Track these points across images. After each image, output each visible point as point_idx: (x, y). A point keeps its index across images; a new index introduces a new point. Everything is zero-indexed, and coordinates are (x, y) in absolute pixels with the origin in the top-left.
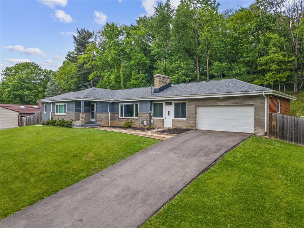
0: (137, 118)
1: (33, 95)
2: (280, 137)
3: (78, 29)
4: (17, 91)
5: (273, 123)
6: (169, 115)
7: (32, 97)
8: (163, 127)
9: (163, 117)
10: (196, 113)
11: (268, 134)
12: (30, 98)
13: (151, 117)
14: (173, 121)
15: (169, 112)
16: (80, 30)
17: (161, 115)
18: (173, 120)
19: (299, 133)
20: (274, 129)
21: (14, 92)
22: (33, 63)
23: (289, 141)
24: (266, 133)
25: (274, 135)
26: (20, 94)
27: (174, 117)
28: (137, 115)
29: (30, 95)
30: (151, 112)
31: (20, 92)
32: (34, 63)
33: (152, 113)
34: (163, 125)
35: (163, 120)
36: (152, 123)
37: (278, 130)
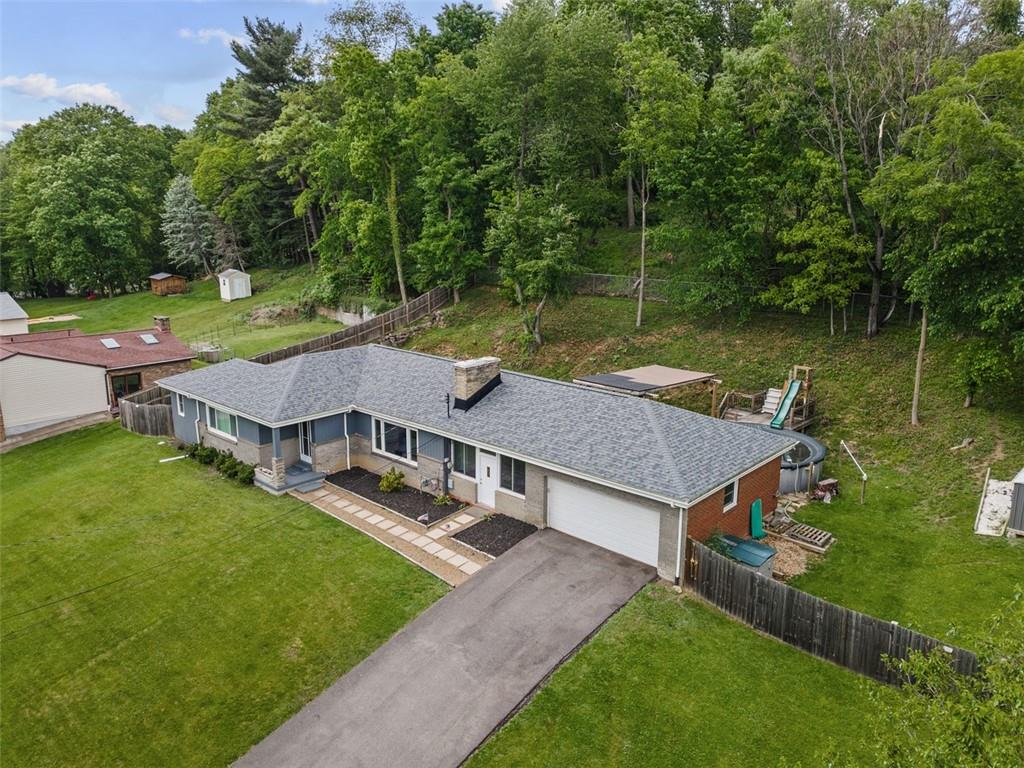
0: (414, 464)
1: (121, 226)
2: (702, 592)
3: (246, 20)
4: (71, 214)
5: (692, 560)
6: (489, 476)
7: (121, 232)
8: (476, 502)
9: (475, 477)
10: (546, 491)
11: (681, 582)
12: (116, 236)
13: (447, 472)
14: (496, 495)
15: (488, 468)
16: (254, 24)
17: (472, 473)
18: (497, 493)
19: (734, 595)
20: (693, 574)
21: (63, 221)
22: (107, 107)
23: (718, 604)
24: (677, 579)
25: (692, 586)
26: (82, 224)
27: (499, 484)
28: (414, 457)
29: (113, 227)
30: (446, 460)
31: (80, 219)
32: (112, 108)
33: (450, 461)
34: (476, 496)
35: (476, 485)
36: (450, 486)
37: (700, 576)
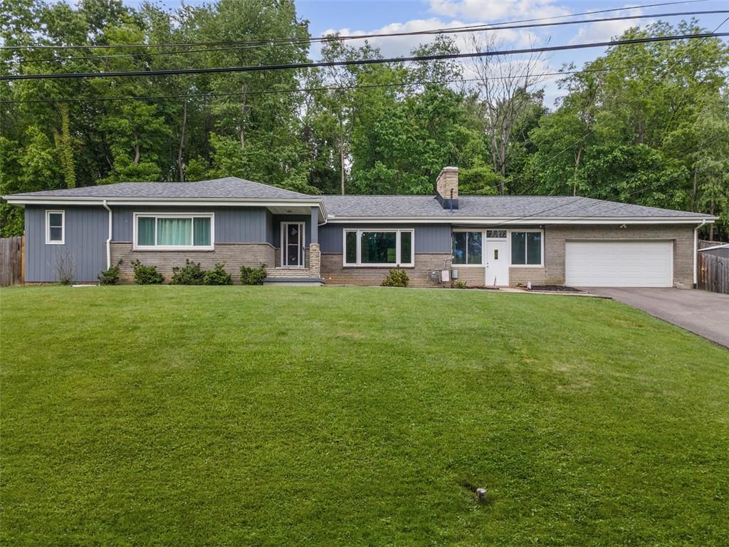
0: (408, 265)
5: (703, 269)
6: (496, 258)
8: (484, 285)
9: (481, 263)
11: (697, 287)
15: (496, 251)
18: (511, 270)
20: (704, 279)
24: (695, 285)
27: (511, 263)
28: (406, 260)
34: (484, 279)
36: (456, 276)
37: (710, 279)
